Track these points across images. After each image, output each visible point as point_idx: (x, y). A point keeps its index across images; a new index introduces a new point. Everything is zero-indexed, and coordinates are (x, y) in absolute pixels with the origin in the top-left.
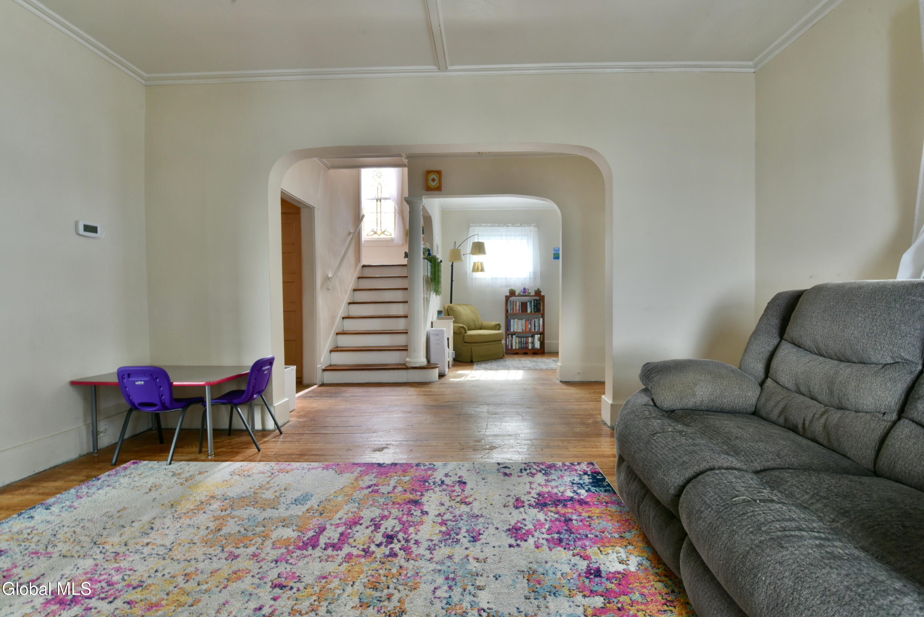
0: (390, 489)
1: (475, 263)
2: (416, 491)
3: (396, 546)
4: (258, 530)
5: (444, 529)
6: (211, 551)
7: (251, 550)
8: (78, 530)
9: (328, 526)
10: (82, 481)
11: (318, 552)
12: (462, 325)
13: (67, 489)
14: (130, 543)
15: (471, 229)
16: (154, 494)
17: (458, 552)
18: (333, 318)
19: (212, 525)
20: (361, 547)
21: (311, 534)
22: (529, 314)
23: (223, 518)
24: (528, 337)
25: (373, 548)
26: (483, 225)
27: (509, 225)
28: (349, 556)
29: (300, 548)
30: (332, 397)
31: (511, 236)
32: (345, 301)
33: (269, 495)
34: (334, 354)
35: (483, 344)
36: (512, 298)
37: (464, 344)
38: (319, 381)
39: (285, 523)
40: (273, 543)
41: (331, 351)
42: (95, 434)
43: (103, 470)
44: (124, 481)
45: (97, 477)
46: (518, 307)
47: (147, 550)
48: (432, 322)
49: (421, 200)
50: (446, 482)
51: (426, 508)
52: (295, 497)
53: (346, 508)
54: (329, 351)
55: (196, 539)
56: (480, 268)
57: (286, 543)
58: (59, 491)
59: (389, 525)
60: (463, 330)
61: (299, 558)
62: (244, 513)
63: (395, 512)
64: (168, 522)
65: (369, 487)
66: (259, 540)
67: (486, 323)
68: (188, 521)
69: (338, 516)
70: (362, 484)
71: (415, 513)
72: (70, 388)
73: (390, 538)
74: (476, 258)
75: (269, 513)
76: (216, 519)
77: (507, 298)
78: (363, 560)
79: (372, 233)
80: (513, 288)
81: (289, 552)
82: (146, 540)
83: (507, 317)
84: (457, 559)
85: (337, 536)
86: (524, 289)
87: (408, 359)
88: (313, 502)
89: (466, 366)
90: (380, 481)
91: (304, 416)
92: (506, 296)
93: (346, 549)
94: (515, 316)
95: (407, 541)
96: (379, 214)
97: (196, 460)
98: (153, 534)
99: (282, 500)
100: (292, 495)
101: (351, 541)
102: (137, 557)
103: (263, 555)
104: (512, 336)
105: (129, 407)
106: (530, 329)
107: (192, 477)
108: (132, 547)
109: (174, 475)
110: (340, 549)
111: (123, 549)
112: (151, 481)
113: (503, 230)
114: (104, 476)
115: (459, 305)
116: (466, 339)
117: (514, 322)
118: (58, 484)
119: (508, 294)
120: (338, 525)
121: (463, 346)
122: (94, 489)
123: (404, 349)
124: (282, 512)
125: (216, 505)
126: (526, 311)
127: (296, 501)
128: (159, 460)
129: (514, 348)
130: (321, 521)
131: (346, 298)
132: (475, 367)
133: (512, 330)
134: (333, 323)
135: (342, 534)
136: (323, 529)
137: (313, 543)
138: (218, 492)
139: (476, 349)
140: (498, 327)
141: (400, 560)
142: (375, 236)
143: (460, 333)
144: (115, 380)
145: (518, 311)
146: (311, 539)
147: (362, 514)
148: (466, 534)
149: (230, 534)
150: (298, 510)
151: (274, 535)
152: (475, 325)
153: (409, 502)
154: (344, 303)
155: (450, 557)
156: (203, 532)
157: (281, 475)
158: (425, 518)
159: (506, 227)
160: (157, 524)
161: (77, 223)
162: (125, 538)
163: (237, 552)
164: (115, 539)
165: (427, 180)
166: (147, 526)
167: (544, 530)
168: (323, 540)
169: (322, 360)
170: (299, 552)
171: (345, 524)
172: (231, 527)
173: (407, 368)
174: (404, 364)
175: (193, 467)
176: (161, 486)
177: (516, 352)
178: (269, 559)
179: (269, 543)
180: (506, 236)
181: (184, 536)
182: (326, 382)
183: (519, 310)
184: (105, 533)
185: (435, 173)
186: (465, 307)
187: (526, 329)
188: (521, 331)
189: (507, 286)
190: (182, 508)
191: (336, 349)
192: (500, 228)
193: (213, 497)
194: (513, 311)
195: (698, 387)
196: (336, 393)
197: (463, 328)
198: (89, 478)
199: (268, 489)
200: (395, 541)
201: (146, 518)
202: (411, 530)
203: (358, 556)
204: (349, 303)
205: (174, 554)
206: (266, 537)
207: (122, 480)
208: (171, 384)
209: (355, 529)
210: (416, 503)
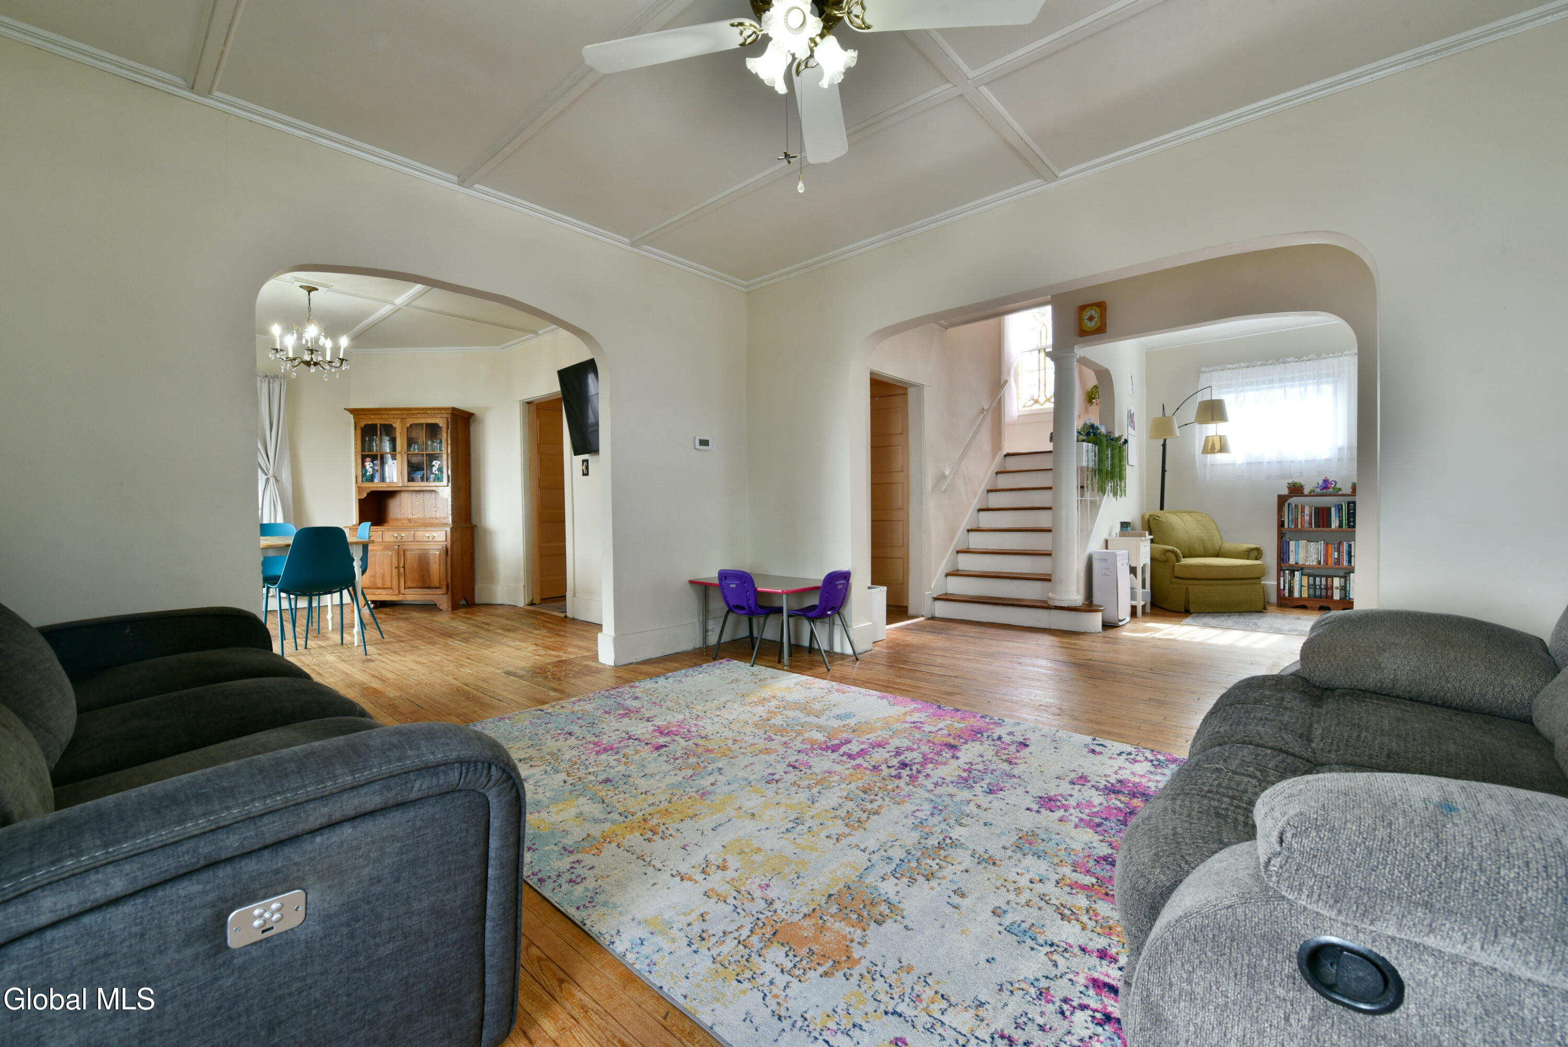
0: (934, 729)
1: (1207, 438)
2: (962, 738)
3: (905, 772)
4: (797, 728)
5: (965, 775)
6: (757, 731)
7: (784, 739)
8: (680, 696)
9: (854, 741)
10: (691, 667)
11: (835, 756)
12: (1170, 547)
13: (680, 669)
14: (708, 712)
15: (1204, 377)
16: (733, 685)
17: (965, 794)
18: (952, 531)
19: (765, 716)
20: (873, 763)
21: (837, 742)
22: (1334, 531)
23: (775, 713)
24: (1332, 577)
25: (884, 767)
26: (1230, 366)
27: (1290, 359)
28: (859, 766)
29: (822, 749)
30: (934, 632)
31: (1293, 379)
32: (973, 506)
33: (817, 706)
34: (950, 579)
35: (1214, 582)
36: (1294, 500)
37: (1174, 580)
38: (927, 612)
39: (819, 728)
40: (804, 740)
41: (947, 575)
42: (705, 631)
43: (707, 661)
44: (717, 672)
45: (700, 665)
46: (1307, 518)
47: (716, 719)
48: (1107, 541)
49: (1073, 351)
50: (1003, 740)
51: (959, 754)
52: (839, 713)
53: (880, 733)
54: (944, 574)
55: (750, 722)
56: (1218, 447)
57: (813, 742)
58: (676, 669)
59: (908, 756)
60: (1173, 557)
61: (817, 755)
62: (791, 714)
63: (925, 748)
64: (736, 706)
65: (914, 723)
66: (794, 735)
67: (1229, 545)
68: (749, 709)
69: (868, 736)
70: (908, 718)
71: (944, 755)
72: (688, 585)
73: (904, 765)
74: (1212, 429)
75: (812, 719)
76: (770, 712)
77: (1282, 500)
78: (868, 772)
79: (1032, 402)
80: (1298, 480)
81: (812, 749)
82: (718, 713)
83: (1281, 535)
84: (956, 799)
85: (858, 749)
86: (1326, 481)
87: (1050, 595)
88: (852, 722)
89: (1172, 616)
90: (929, 720)
91: (891, 648)
92: (1279, 497)
93: (859, 761)
94: (1301, 534)
95: (919, 772)
96: (1042, 372)
97: (774, 667)
98: (723, 711)
99: (828, 712)
100: (836, 711)
101: (867, 757)
102: (709, 721)
103: (791, 745)
104: (1292, 573)
105: (727, 609)
106: (1338, 561)
107: (765, 679)
108: (708, 715)
109: (753, 674)
110: (854, 759)
111: (702, 714)
112: (735, 675)
113: (1276, 371)
114: (705, 666)
115: (1174, 513)
116: (1178, 573)
117: (1297, 547)
118: (677, 665)
119: (1285, 492)
120: (863, 743)
121: (1171, 583)
122: (697, 673)
123: (1046, 579)
124: (822, 721)
125: (773, 703)
126: (1329, 525)
127: (838, 717)
128: (745, 662)
129: (1296, 595)
130: (851, 736)
131: (975, 504)
132: (1188, 620)
133: (1292, 561)
134: (952, 538)
135: (862, 750)
136: (848, 742)
137: (835, 749)
138: (780, 695)
139: (1197, 591)
140: (1255, 553)
141: (902, 783)
142: (1037, 407)
143: (1167, 561)
144: (717, 582)
145: (1307, 525)
146: (834, 745)
147: (891, 741)
148: (985, 786)
149: (774, 725)
150: (836, 724)
151: (806, 735)
152: (1205, 548)
153: (946, 745)
154: (971, 510)
155: (951, 795)
156: (757, 718)
157: (837, 694)
158: (953, 761)
159: (1282, 365)
160: (729, 705)
161: (695, 438)
162: (706, 708)
163: (774, 737)
164: (700, 708)
165: (1080, 320)
166: (722, 705)
167: (1087, 811)
168: (844, 749)
169: (933, 586)
170: (819, 751)
171: (871, 744)
172: (778, 721)
173: (1049, 608)
174: (1045, 602)
175: (770, 672)
176: (740, 681)
177: (1301, 603)
178: (795, 748)
179: (800, 738)
180: (1281, 381)
181: (743, 717)
182: (937, 615)
183: (1310, 523)
184: (695, 702)
185: (1094, 307)
186: (1186, 517)
187: (1326, 561)
188: (1315, 563)
189: (1283, 477)
190: (749, 699)
191: (955, 573)
192: (1266, 368)
193: (774, 697)
194: (1296, 525)
195: (1387, 655)
196: (943, 629)
197: (1173, 552)
198: (696, 665)
199: (819, 702)
200: (908, 768)
201: (723, 700)
202: (930, 766)
203: (866, 768)
204: (979, 510)
205: (732, 726)
206: (799, 734)
207: (716, 671)
208: (755, 589)
209: (876, 749)
210: (952, 747)
